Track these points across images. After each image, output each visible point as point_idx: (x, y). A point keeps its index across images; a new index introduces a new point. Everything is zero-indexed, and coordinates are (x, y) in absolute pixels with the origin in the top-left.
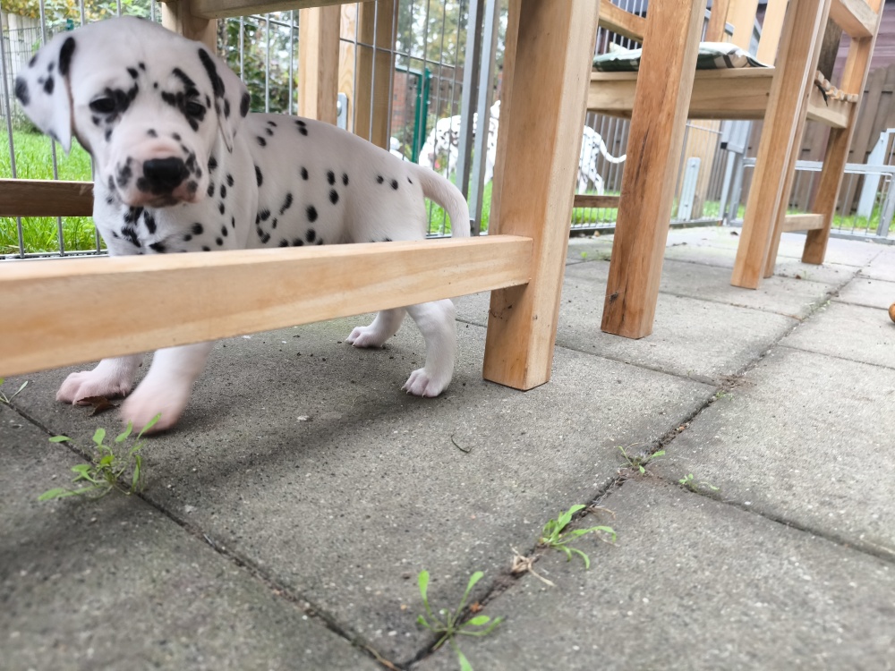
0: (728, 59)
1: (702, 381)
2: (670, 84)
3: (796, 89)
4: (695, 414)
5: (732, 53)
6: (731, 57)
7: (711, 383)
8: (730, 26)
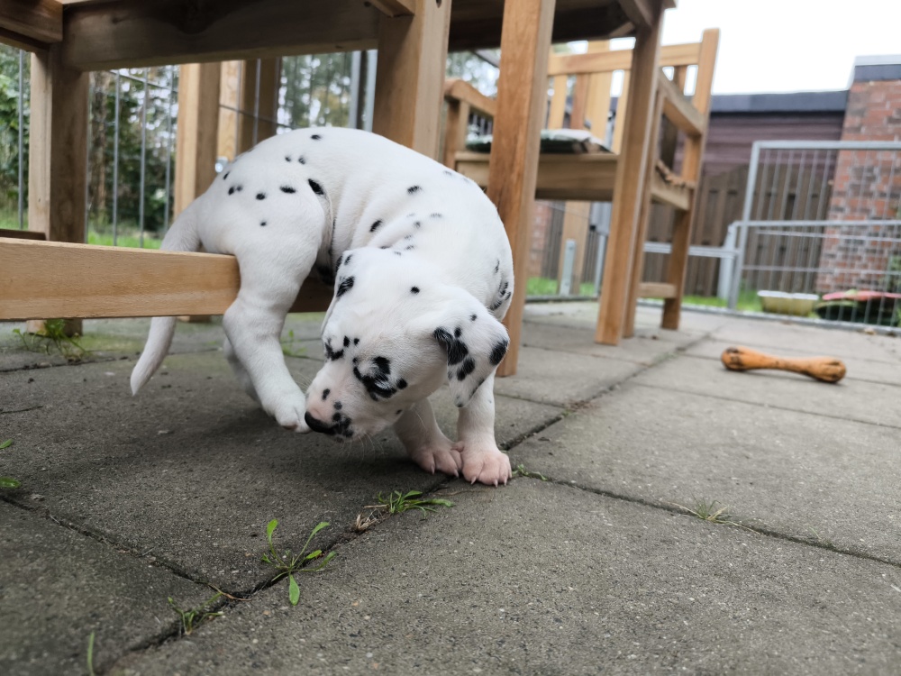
1: (554, 405)
4: (543, 428)
5: (587, 140)
6: (586, 144)
7: (562, 406)
8: (588, 119)
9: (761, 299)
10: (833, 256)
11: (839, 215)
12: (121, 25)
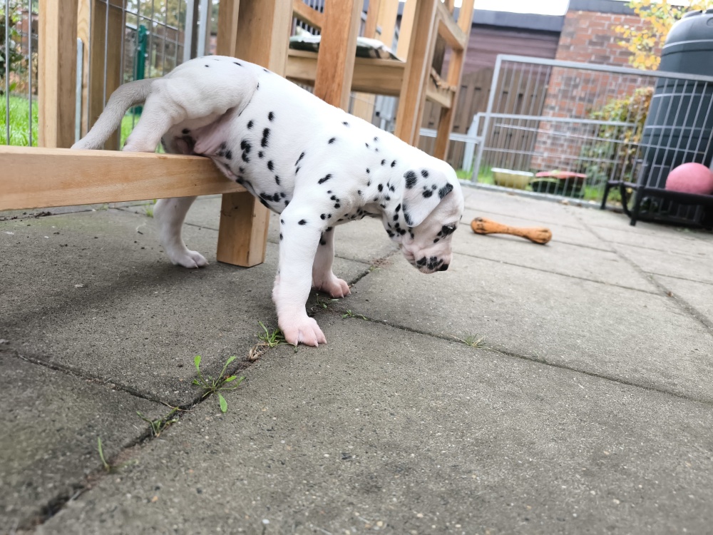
0: (378, 52)
1: (362, 262)
2: (339, 64)
3: (418, 78)
4: (357, 280)
5: (380, 48)
6: (379, 51)
7: (368, 263)
8: (380, 28)
9: (494, 173)
10: (545, 143)
11: (551, 112)
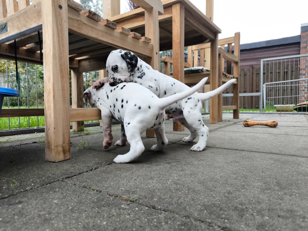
0: (202, 70)
9: (275, 107)
10: (304, 90)
12: (91, 63)
